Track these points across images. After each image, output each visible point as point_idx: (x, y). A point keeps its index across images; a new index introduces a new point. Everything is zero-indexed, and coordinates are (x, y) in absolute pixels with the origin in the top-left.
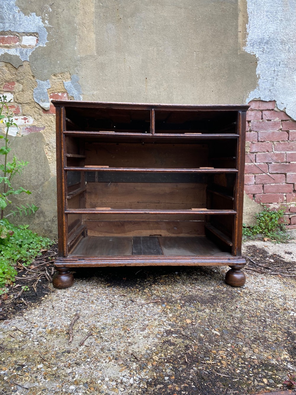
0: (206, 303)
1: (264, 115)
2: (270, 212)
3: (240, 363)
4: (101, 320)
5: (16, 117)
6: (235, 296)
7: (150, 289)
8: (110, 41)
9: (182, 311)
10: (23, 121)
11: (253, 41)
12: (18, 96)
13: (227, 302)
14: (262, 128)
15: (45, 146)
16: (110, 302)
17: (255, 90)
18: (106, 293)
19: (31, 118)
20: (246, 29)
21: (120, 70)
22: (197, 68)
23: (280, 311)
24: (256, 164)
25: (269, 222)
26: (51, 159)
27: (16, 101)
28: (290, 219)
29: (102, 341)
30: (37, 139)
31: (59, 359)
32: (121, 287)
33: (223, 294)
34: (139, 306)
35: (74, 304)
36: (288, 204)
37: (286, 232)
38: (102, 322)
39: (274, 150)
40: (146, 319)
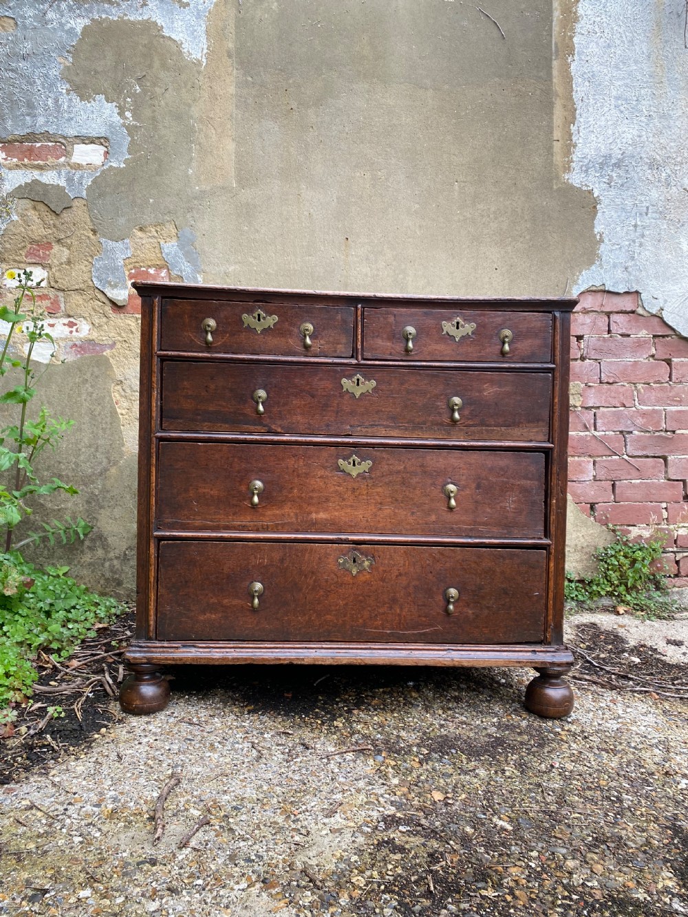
0: (478, 755)
1: (614, 324)
2: (631, 545)
3: (560, 897)
4: (231, 789)
5: (52, 321)
6: (548, 739)
7: (347, 720)
8: (266, 157)
9: (422, 772)
10: (67, 329)
11: (586, 161)
12: (57, 274)
13: (528, 754)
14: (610, 353)
15: (113, 385)
16: (253, 747)
17: (593, 267)
18: (244, 727)
19: (85, 322)
20: (571, 135)
21: (287, 219)
22: (462, 218)
23: (656, 777)
24: (596, 434)
25: (629, 569)
26: (127, 416)
27: (53, 284)
28: (677, 562)
29: (233, 838)
30: (96, 369)
31: (131, 877)
32: (279, 714)
33: (520, 734)
34: (322, 758)
35: (169, 750)
36: (672, 527)
37: (668, 594)
38: (232, 794)
39: (637, 404)
40: (337, 788)
